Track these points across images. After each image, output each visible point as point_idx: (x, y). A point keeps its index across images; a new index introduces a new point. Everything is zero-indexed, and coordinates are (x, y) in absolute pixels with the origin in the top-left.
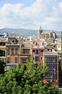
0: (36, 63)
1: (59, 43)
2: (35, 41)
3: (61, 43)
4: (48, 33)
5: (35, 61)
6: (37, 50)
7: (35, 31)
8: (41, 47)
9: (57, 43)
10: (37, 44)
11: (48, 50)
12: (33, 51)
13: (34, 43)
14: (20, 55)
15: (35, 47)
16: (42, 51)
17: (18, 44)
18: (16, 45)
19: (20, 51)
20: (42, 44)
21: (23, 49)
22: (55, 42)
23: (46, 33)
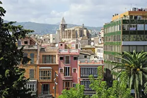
0: (66, 78)
1: (100, 46)
2: (64, 43)
3: (102, 45)
4: (76, 30)
5: (65, 76)
6: (67, 57)
7: (50, 25)
8: (74, 51)
9: (96, 45)
10: (66, 47)
11: (86, 57)
12: (61, 58)
13: (61, 45)
14: (38, 65)
15: (64, 52)
16: (76, 58)
17: (36, 48)
18: (31, 48)
19: (39, 58)
20: (75, 46)
21: (43, 56)
22: (92, 44)
23: (72, 29)
